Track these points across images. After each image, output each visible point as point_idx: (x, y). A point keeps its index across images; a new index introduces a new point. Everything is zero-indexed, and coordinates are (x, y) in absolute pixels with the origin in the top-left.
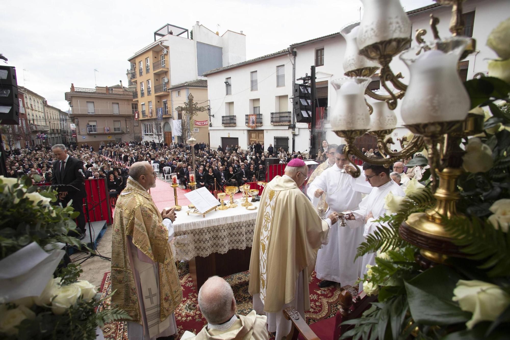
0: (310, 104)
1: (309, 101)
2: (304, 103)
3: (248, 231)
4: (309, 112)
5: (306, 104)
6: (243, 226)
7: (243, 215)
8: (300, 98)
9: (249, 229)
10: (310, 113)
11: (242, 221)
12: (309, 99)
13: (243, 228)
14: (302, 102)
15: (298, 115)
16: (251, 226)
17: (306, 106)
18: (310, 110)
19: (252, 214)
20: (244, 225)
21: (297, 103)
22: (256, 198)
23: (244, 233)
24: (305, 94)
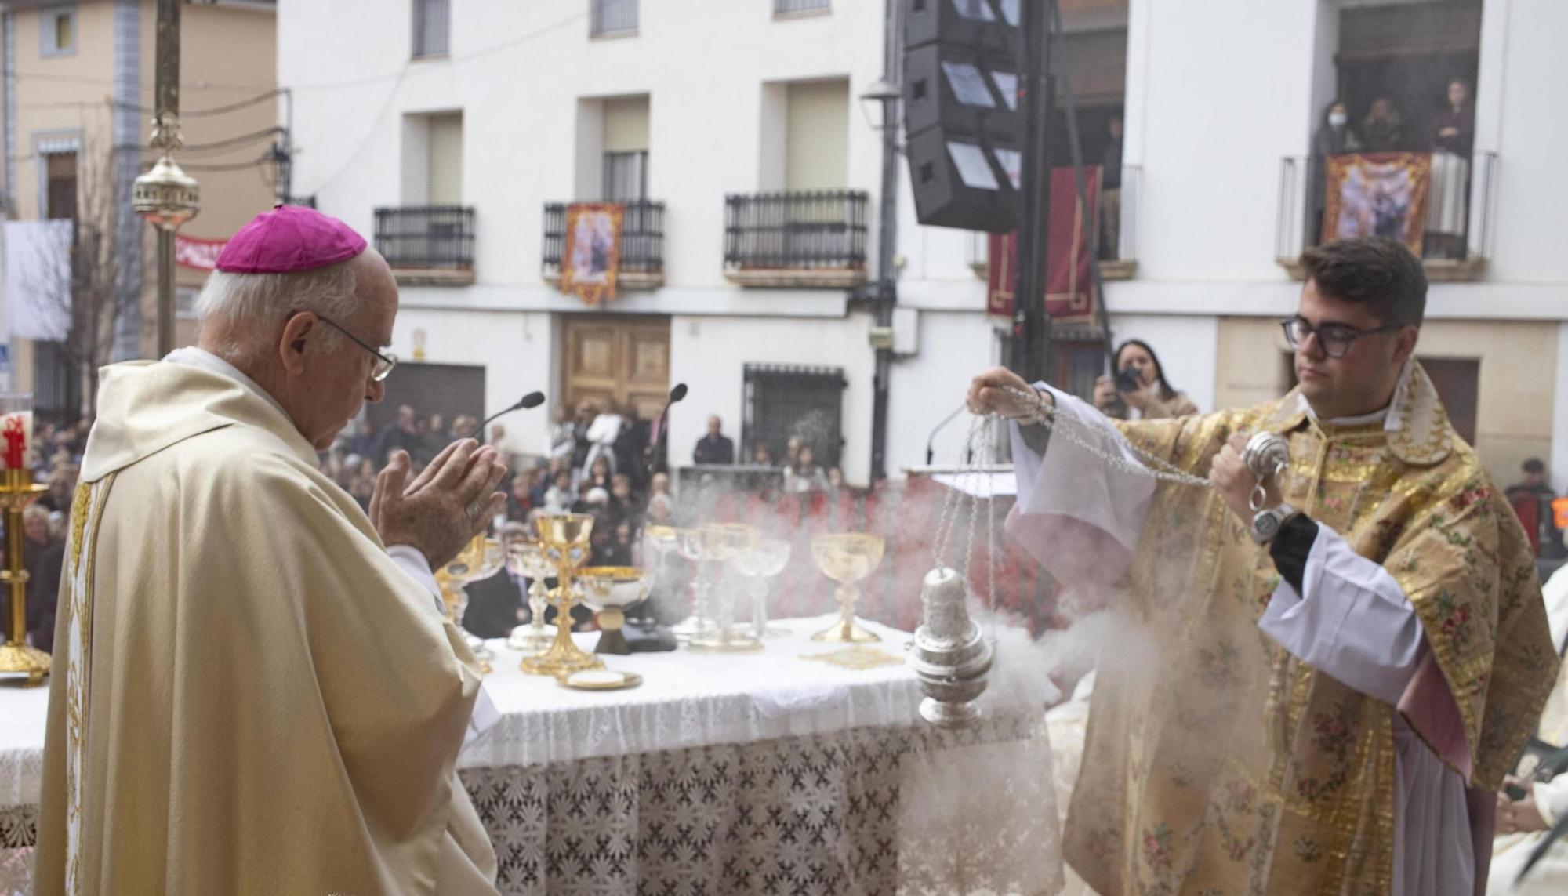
0: (1011, 100)
1: (1007, 83)
2: (968, 87)
3: (573, 847)
4: (1001, 155)
5: (986, 99)
6: (528, 800)
7: (533, 718)
8: (942, 56)
9: (574, 827)
10: (1012, 162)
11: (526, 760)
12: (1007, 68)
13: (531, 814)
14: (956, 85)
15: (923, 176)
16: (590, 807)
17: (982, 112)
18: (1009, 144)
19: (598, 711)
20: (540, 791)
21: (918, 90)
22: (631, 634)
23: (539, 857)
24: (982, 26)
